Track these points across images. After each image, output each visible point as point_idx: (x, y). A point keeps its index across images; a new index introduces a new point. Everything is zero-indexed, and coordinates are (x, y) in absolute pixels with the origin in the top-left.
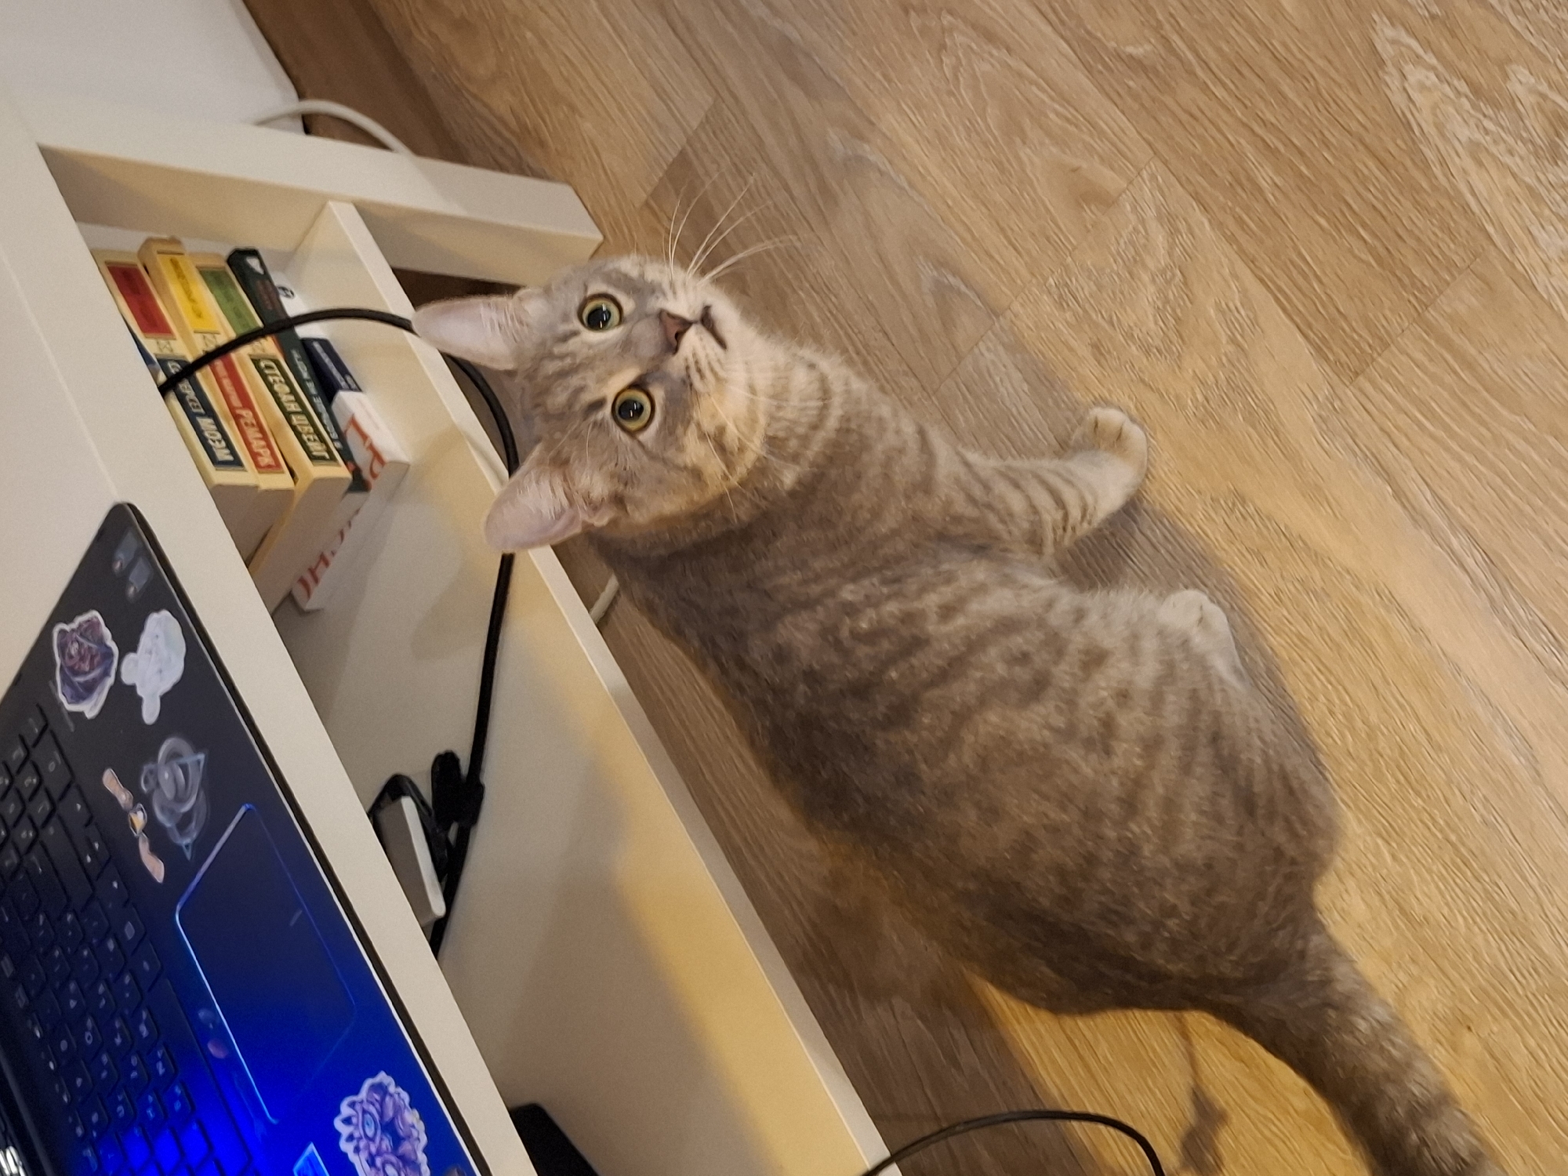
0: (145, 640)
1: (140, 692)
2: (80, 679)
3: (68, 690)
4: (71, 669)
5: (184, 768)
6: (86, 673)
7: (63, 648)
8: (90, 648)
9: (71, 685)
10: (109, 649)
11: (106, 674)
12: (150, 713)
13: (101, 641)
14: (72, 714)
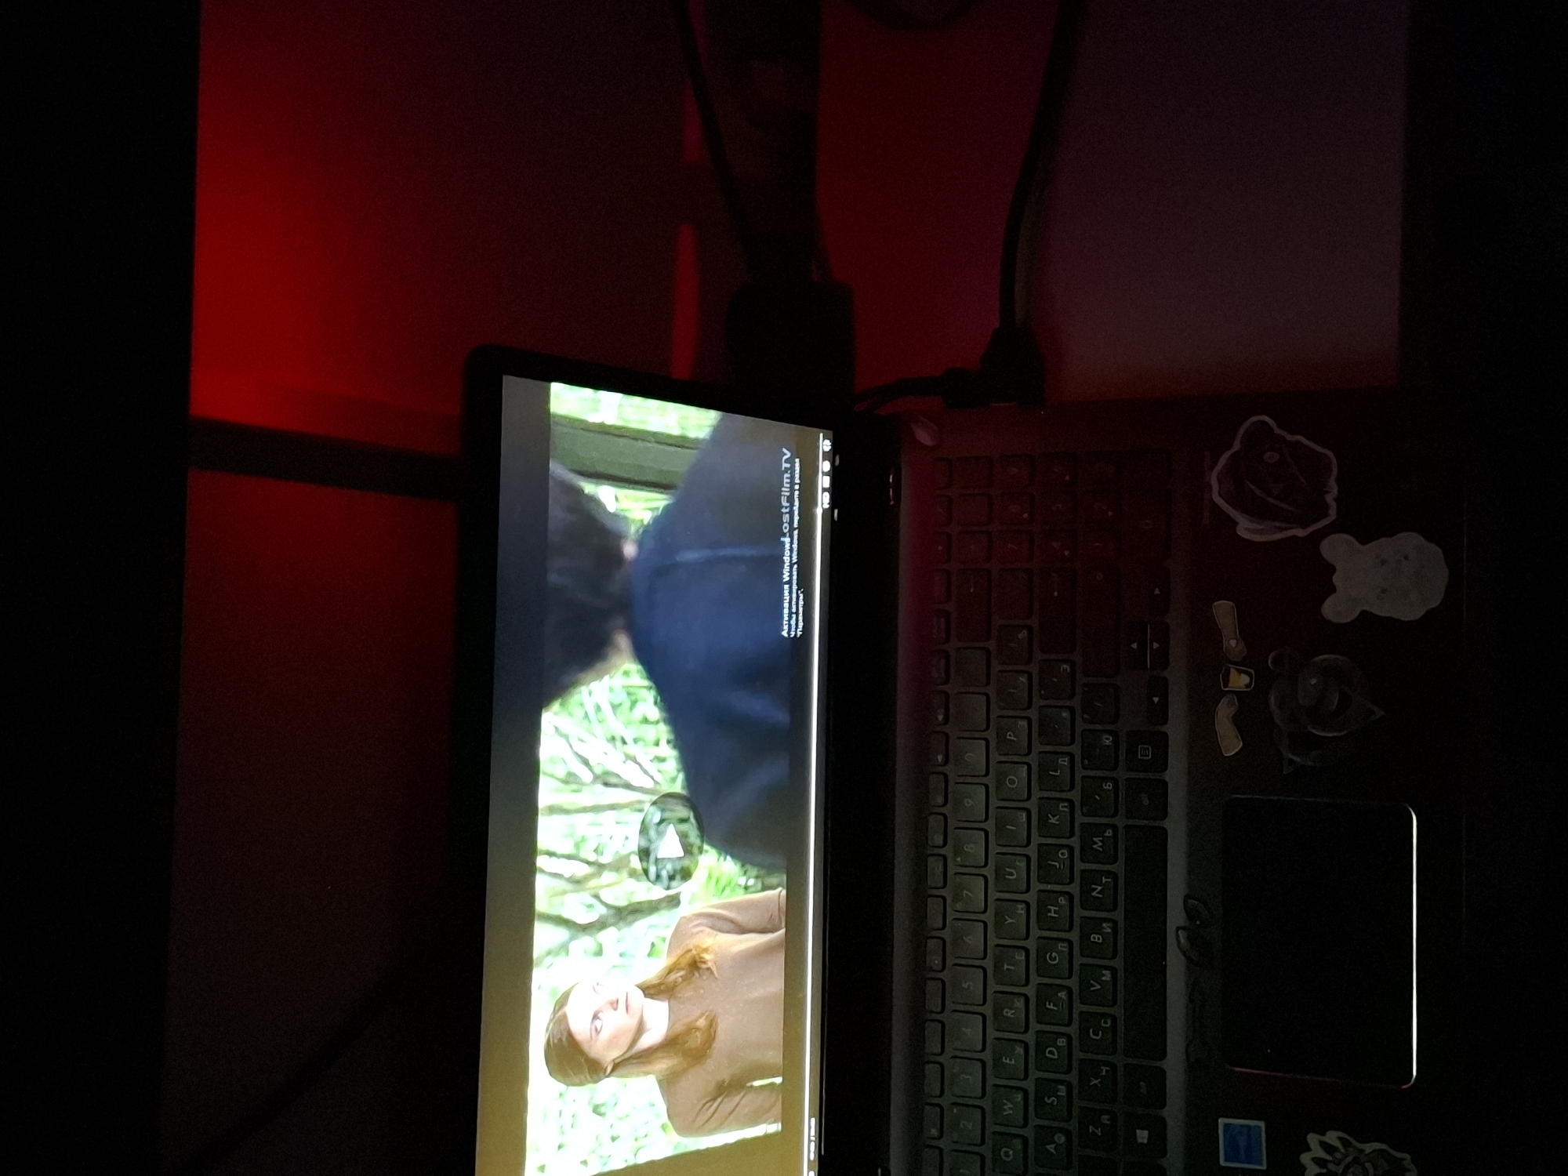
0: (1385, 546)
1: (1336, 579)
2: (1260, 492)
3: (1230, 484)
4: (1251, 471)
5: (1345, 698)
6: (1270, 493)
7: (1253, 441)
8: (1294, 477)
9: (1240, 484)
10: (1327, 506)
11: (1300, 521)
12: (1336, 609)
13: (1319, 487)
14: (1214, 506)
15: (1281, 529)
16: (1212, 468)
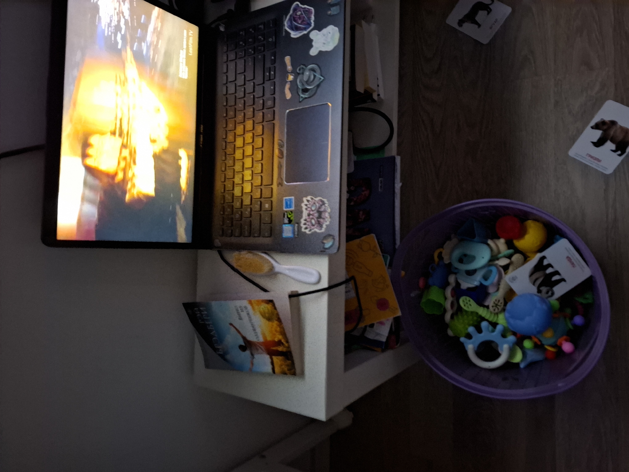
0: (325, 31)
1: (313, 44)
3: (289, 23)
5: (315, 76)
6: (298, 23)
7: (295, 10)
8: (304, 17)
10: (311, 23)
11: (305, 29)
12: (313, 52)
13: (309, 18)
14: (286, 31)
15: (301, 33)
16: (285, 20)
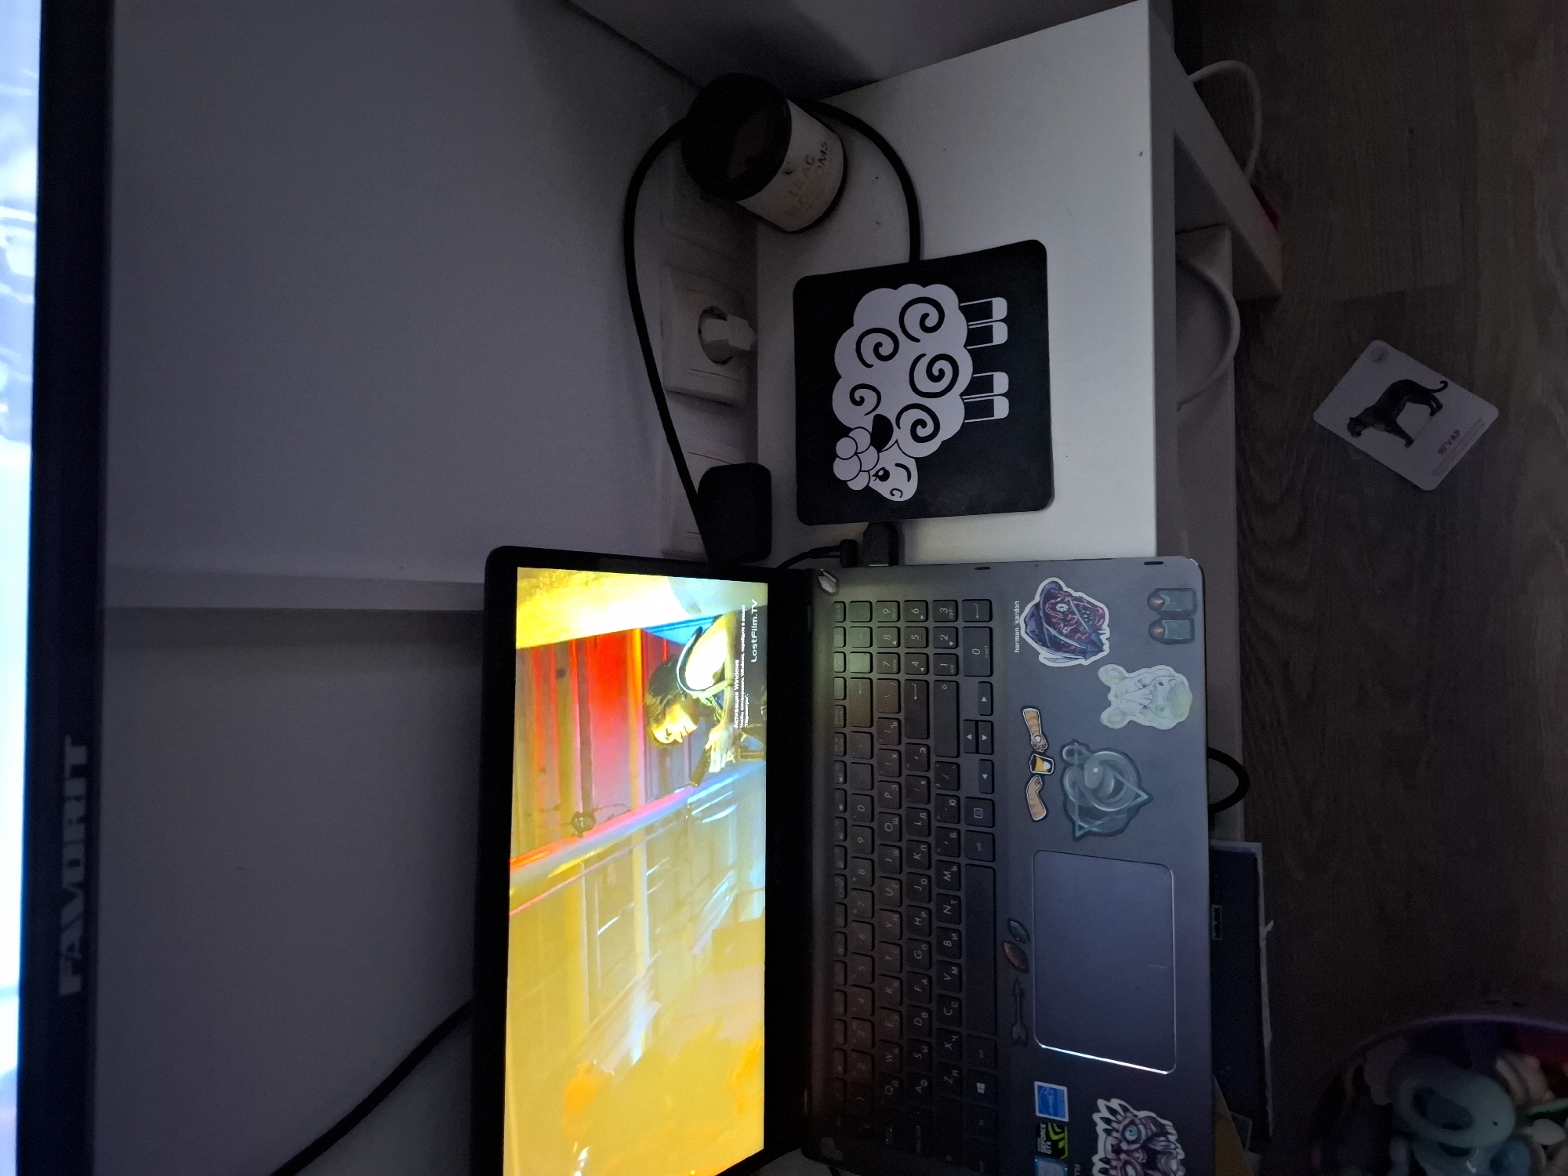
0: (1145, 674)
1: (1111, 696)
2: (1054, 632)
3: (1032, 626)
4: (1048, 617)
5: (1119, 786)
6: (1061, 633)
7: (1049, 595)
8: (1078, 622)
9: (1039, 625)
10: (1102, 644)
11: (1084, 654)
12: (1111, 718)
13: (1097, 630)
14: (1022, 640)
15: (1070, 659)
16: (1020, 614)
